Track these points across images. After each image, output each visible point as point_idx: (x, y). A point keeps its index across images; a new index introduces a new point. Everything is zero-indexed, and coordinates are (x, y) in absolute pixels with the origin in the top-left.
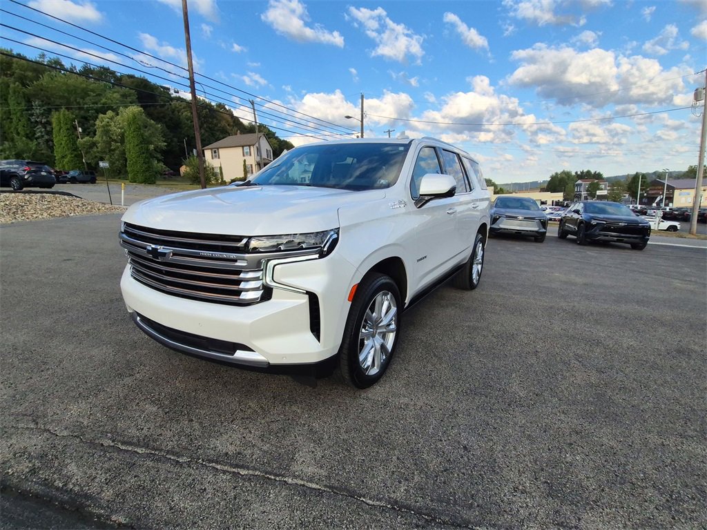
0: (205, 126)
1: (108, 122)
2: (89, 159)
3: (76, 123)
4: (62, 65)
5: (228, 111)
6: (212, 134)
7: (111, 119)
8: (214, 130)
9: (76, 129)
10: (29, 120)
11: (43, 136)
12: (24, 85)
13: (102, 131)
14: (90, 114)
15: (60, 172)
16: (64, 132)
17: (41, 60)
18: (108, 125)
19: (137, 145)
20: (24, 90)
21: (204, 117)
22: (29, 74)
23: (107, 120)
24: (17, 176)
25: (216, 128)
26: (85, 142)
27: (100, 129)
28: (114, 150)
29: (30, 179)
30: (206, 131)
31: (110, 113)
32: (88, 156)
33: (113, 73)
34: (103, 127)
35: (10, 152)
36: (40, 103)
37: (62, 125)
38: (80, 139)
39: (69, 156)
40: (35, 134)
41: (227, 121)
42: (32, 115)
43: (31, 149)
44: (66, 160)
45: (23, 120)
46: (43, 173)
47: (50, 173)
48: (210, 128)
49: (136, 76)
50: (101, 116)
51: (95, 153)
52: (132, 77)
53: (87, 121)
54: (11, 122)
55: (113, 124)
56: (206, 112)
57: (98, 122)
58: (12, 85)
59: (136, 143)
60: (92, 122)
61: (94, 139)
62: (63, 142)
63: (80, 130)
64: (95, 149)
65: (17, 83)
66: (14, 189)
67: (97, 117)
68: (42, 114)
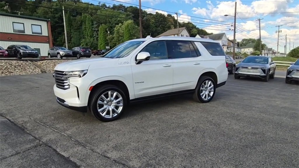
0: (161, 26)
1: (119, 28)
2: (111, 45)
3: (108, 30)
4: (106, 6)
5: (172, 17)
6: (164, 29)
7: (120, 27)
8: (165, 27)
9: (107, 32)
10: (92, 29)
11: (96, 36)
12: (92, 16)
13: (117, 32)
14: (113, 25)
15: (99, 50)
16: (102, 34)
17: (99, 5)
18: (119, 30)
19: (128, 38)
20: (91, 17)
21: (161, 22)
22: (94, 11)
23: (119, 27)
24: (79, 53)
25: (166, 26)
26: (110, 37)
27: (116, 32)
28: (120, 40)
29: (83, 54)
30: (161, 28)
31: (120, 24)
32: (111, 43)
33: (124, 7)
34: (117, 30)
35: (84, 43)
36: (96, 22)
37: (102, 31)
38: (108, 37)
39: (103, 44)
40: (93, 35)
41: (172, 23)
42: (93, 28)
43: (91, 41)
44: (102, 45)
45: (90, 30)
46: (87, 52)
47: (90, 51)
48: (163, 27)
49: (133, 6)
50: (117, 26)
51: (113, 42)
52: (132, 7)
53: (111, 28)
54: (86, 31)
55: (120, 29)
56: (162, 19)
57: (115, 29)
58: (87, 17)
59: (128, 37)
60: (113, 29)
61: (114, 36)
62: (102, 38)
63: (109, 32)
64: (113, 40)
65: (89, 15)
66: (78, 58)
67: (115, 27)
68: (96, 27)
